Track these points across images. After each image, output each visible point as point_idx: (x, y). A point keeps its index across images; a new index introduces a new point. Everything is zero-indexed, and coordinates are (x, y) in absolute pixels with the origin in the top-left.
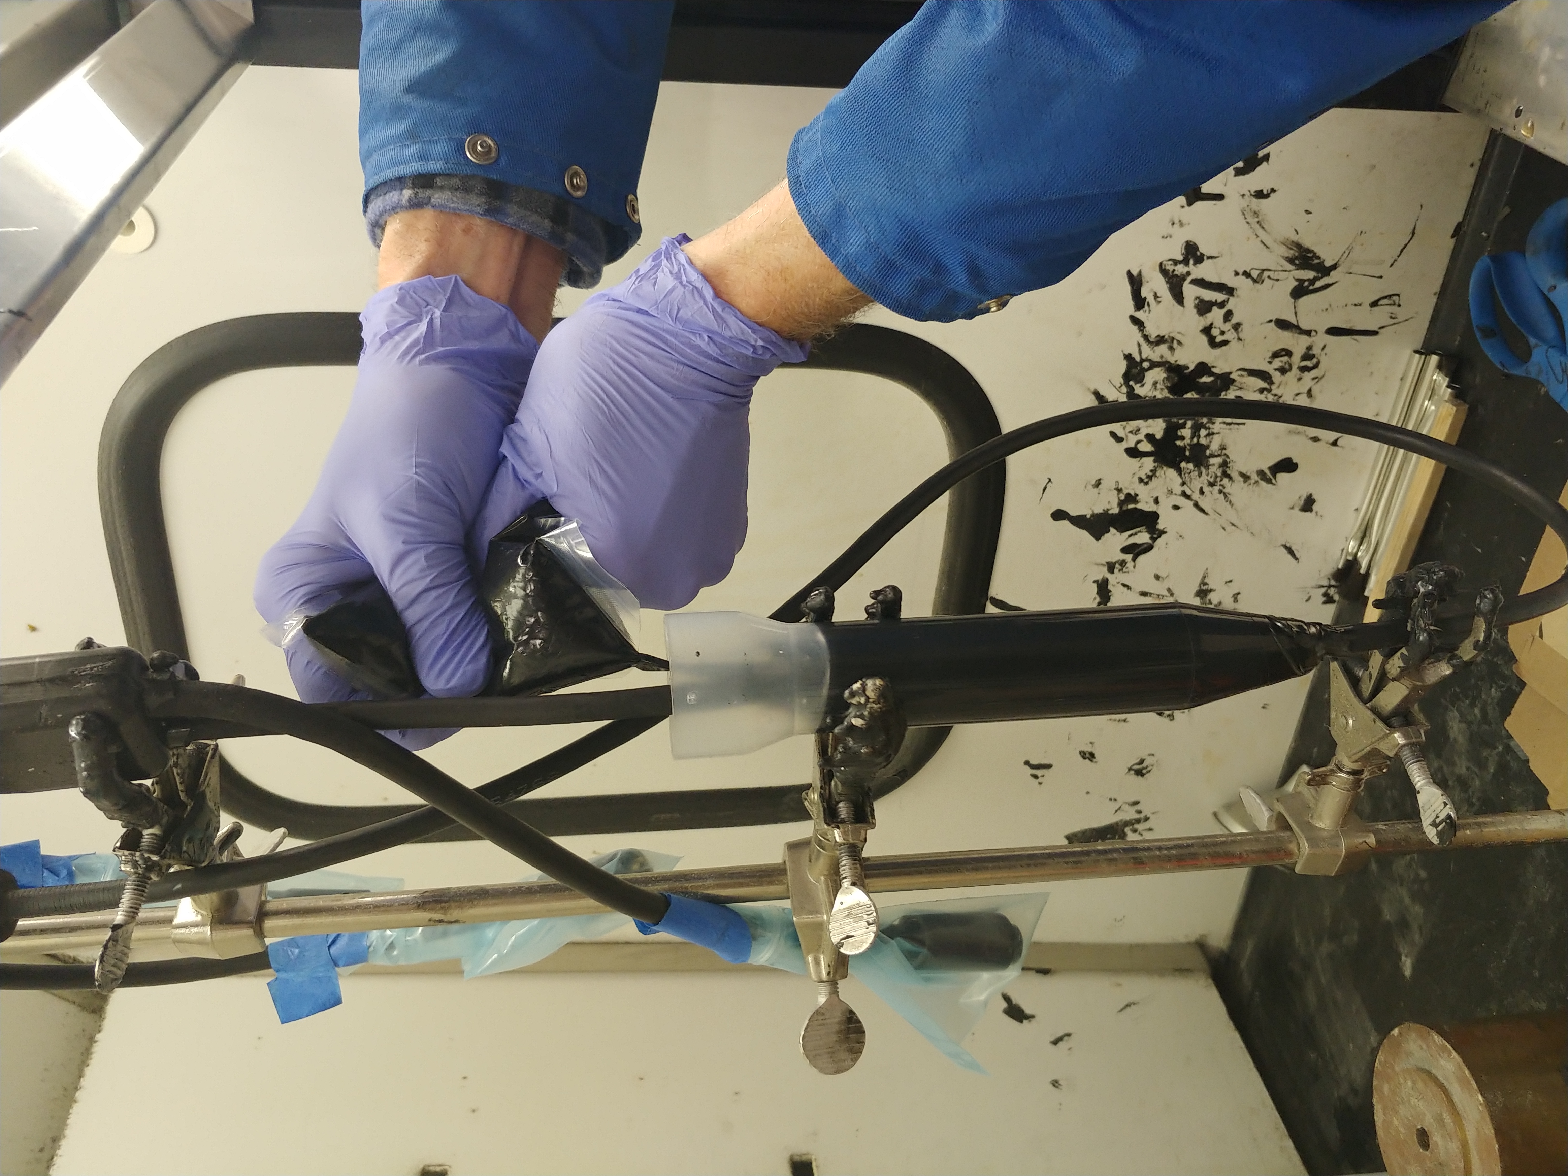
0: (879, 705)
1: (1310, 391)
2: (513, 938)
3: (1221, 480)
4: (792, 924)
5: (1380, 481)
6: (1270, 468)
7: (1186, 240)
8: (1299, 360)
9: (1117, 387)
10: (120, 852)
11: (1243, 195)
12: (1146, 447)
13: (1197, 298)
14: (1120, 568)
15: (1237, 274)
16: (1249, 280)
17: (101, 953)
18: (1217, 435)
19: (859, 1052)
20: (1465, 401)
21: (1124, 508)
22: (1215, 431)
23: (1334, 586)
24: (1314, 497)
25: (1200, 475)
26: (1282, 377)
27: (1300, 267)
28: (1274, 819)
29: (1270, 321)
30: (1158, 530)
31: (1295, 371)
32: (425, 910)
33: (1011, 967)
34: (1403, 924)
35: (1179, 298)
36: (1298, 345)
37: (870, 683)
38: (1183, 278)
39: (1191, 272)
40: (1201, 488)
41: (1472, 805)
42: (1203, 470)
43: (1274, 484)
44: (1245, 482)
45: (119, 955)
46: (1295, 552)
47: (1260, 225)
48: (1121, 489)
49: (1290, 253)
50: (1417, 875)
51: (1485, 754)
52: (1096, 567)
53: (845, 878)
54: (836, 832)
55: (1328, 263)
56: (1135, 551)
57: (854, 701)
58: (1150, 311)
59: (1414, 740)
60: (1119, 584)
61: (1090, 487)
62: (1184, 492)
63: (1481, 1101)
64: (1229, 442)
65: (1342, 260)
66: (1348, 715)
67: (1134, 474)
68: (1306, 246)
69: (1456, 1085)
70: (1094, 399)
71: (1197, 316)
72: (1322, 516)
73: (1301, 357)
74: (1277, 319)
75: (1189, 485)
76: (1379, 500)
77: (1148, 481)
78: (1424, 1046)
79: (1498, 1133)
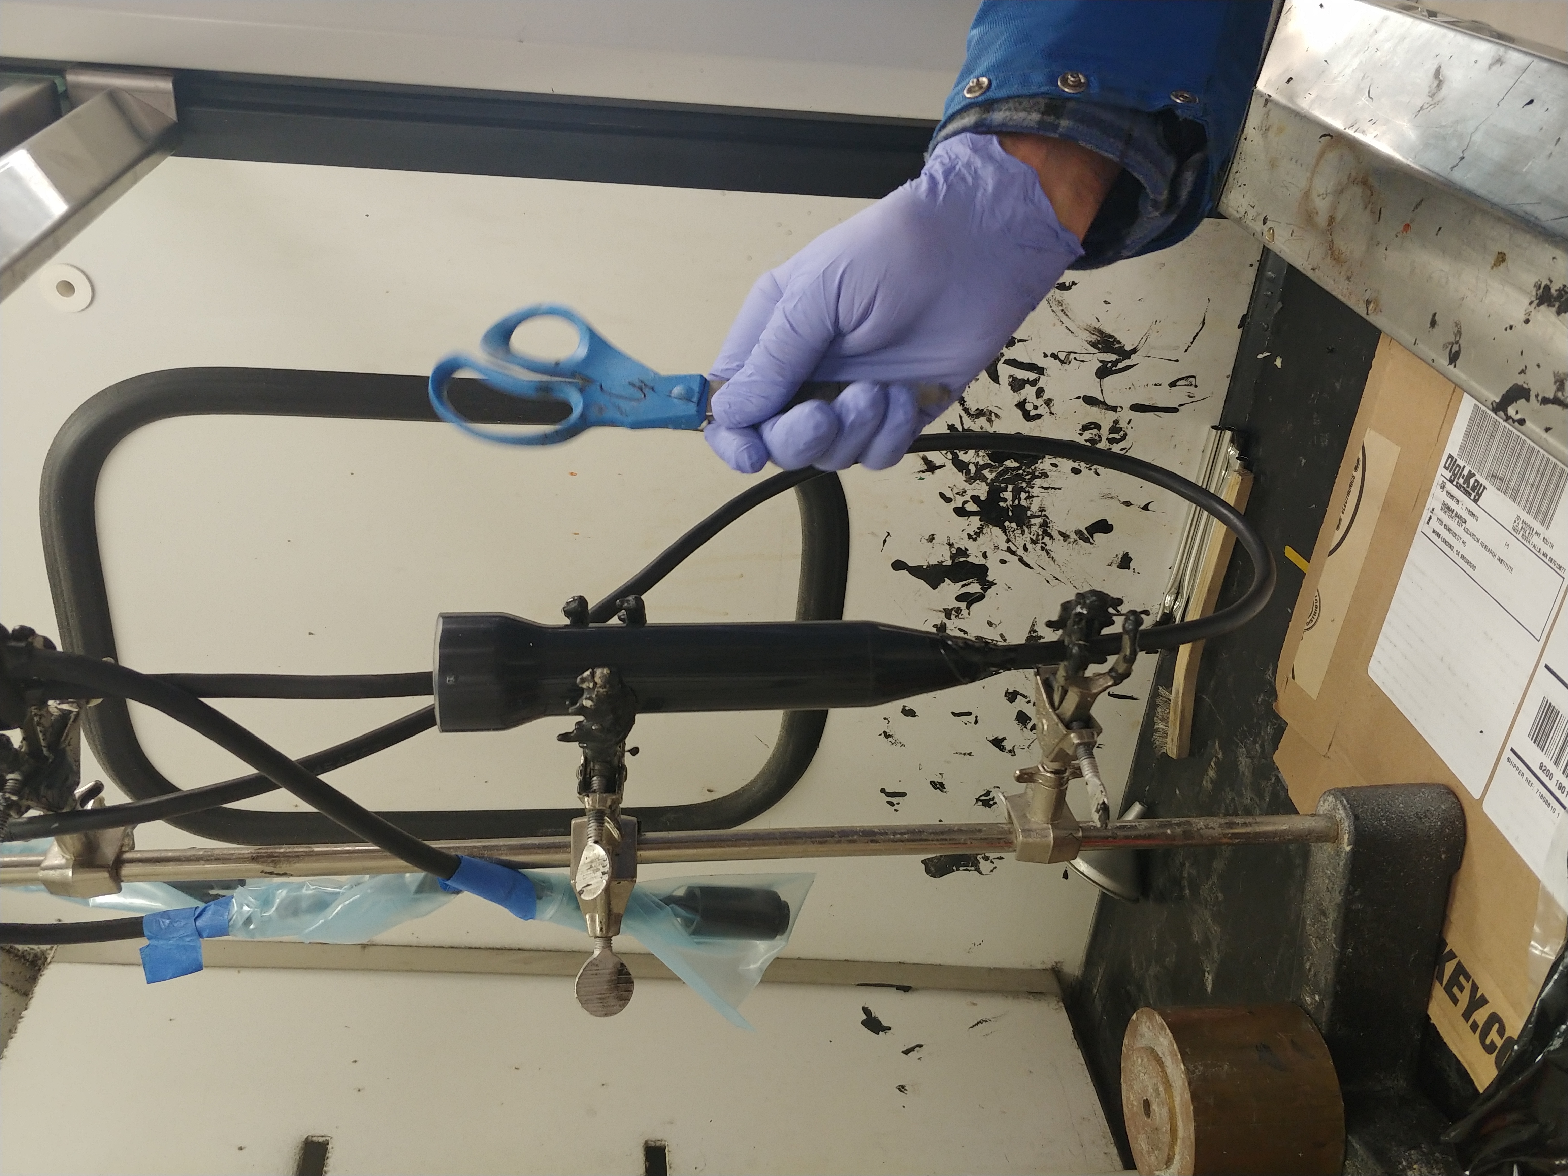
0: (604, 689)
3: (1043, 538)
5: (1187, 541)
6: (1086, 529)
8: (1108, 433)
12: (971, 507)
13: (1010, 376)
14: (957, 614)
15: (1045, 356)
16: (1057, 361)
18: (1037, 499)
20: (1251, 471)
21: (956, 561)
22: (1034, 495)
24: (1130, 555)
25: (1023, 533)
27: (1103, 350)
29: (1079, 398)
30: (988, 581)
31: (1103, 443)
32: (259, 863)
33: (779, 937)
34: (1207, 944)
35: (994, 376)
36: (1106, 419)
37: (598, 671)
39: (1005, 353)
40: (1025, 545)
42: (1025, 528)
43: (1093, 544)
44: (1065, 541)
47: (1065, 313)
48: (953, 544)
49: (1093, 338)
52: (933, 612)
53: (591, 837)
54: (587, 800)
55: (1128, 348)
56: (969, 599)
57: (584, 686)
59: (1086, 740)
60: (957, 629)
61: (924, 541)
62: (1009, 548)
63: (1183, 1069)
64: (1046, 504)
65: (1141, 345)
66: (1044, 721)
67: (963, 531)
68: (1107, 332)
69: (1169, 1058)
70: (923, 463)
71: (1012, 391)
72: (1139, 573)
73: (1109, 430)
74: (1085, 396)
75: (1014, 542)
76: (1188, 558)
77: (976, 538)
78: (1151, 1027)
79: (1194, 1097)
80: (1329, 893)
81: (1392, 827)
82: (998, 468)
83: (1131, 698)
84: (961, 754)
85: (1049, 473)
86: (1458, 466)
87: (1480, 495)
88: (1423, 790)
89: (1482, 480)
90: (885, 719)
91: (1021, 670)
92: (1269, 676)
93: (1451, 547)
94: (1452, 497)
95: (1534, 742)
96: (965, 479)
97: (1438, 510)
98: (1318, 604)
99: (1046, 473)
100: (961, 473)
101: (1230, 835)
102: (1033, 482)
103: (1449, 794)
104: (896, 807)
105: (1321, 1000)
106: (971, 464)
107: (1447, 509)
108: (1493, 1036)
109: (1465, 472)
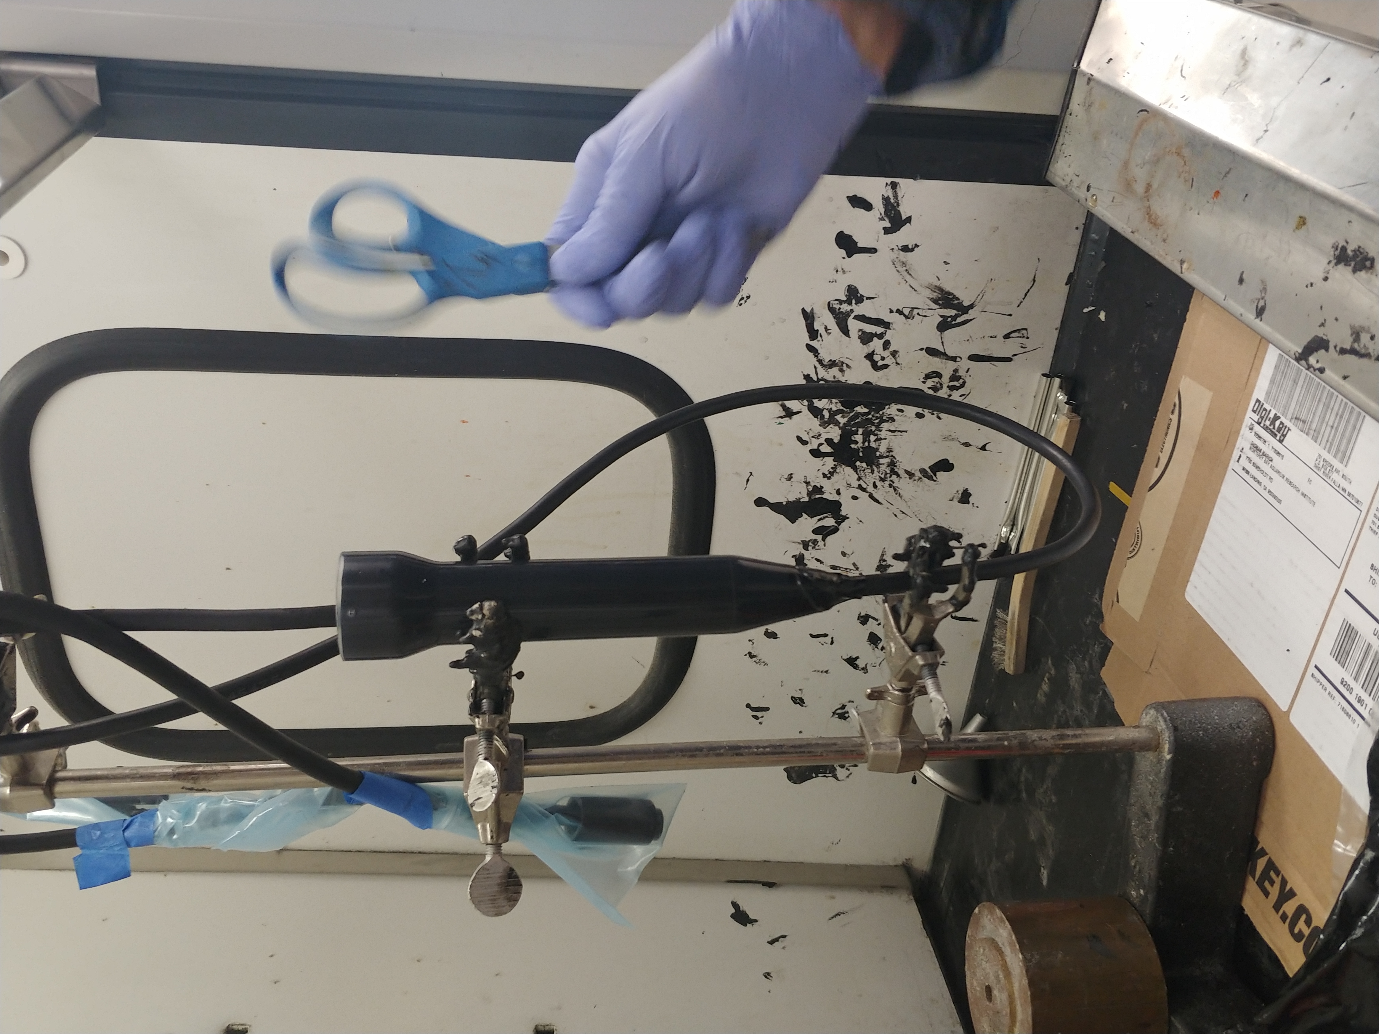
0: (492, 621)
3: (890, 477)
5: (1022, 478)
6: (930, 467)
7: (848, 284)
8: (948, 381)
11: (893, 249)
12: (826, 449)
13: (860, 330)
14: (813, 546)
15: (891, 311)
16: (902, 316)
18: (884, 441)
20: (1079, 415)
21: (812, 498)
22: (882, 437)
24: (970, 491)
25: (872, 472)
27: (943, 306)
29: (922, 349)
30: (842, 516)
31: (944, 390)
32: (179, 779)
33: (653, 841)
34: (1042, 841)
35: (845, 331)
36: (947, 369)
37: (487, 605)
38: (847, 314)
39: (854, 310)
40: (874, 482)
42: (874, 467)
43: (935, 481)
44: (910, 478)
47: (908, 272)
48: (809, 482)
49: (934, 295)
52: (792, 544)
53: (479, 755)
54: (477, 720)
56: (825, 532)
57: (476, 618)
58: (822, 340)
59: (930, 661)
60: (814, 559)
62: (860, 485)
63: (1021, 958)
64: (894, 446)
65: (977, 301)
66: (892, 644)
67: (819, 470)
68: (947, 290)
69: (1008, 948)
70: (782, 410)
71: (861, 344)
72: (977, 507)
73: (950, 378)
74: (927, 348)
75: (864, 480)
76: (1022, 494)
77: (830, 477)
78: (992, 920)
80: (1151, 797)
81: (1208, 737)
82: (849, 413)
83: (972, 620)
84: (819, 671)
85: (895, 418)
86: (1265, 410)
87: (1284, 436)
88: (1236, 703)
89: (1287, 423)
90: (750, 640)
91: (872, 596)
92: (1096, 599)
93: (1259, 483)
94: (1260, 437)
95: (1336, 660)
96: (819, 423)
97: (1247, 449)
98: (1140, 535)
99: (893, 418)
100: (816, 419)
101: (1061, 746)
102: (880, 426)
103: (1259, 706)
104: (760, 720)
105: (1145, 893)
106: (825, 410)
107: (1255, 448)
108: (1301, 925)
109: (1272, 415)
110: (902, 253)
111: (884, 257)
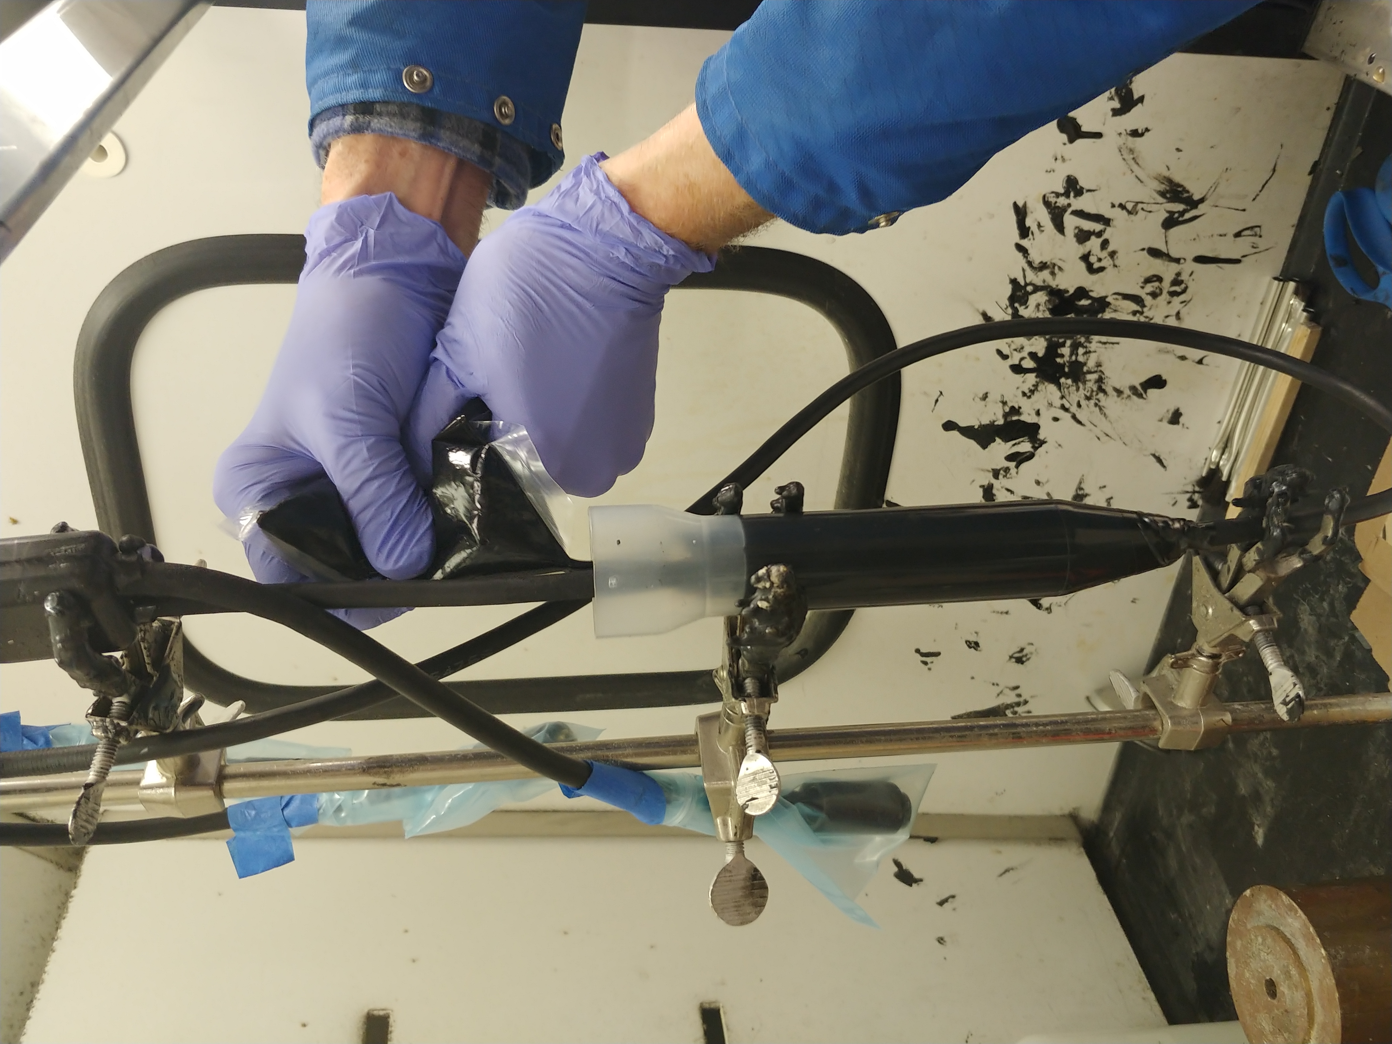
0: (782, 590)
1: (1178, 314)
2: (450, 801)
3: (1097, 394)
4: (703, 790)
5: (1241, 396)
6: (1142, 384)
7: (1067, 174)
8: (1169, 285)
9: (1003, 309)
10: (92, 719)
11: (1120, 134)
13: (1076, 228)
14: (1004, 474)
15: (1113, 206)
16: (1124, 211)
17: (73, 809)
18: (1094, 354)
19: (763, 906)
20: (1318, 323)
21: (1009, 419)
22: (1092, 350)
23: (1197, 492)
24: (1181, 410)
25: (1078, 389)
26: (1154, 301)
27: (1171, 200)
28: (1140, 700)
29: (1143, 249)
30: (1039, 440)
31: (1165, 296)
32: (369, 774)
33: (900, 831)
34: (1256, 797)
35: (1060, 227)
37: (774, 569)
38: (1064, 209)
39: (1072, 204)
40: (1079, 402)
41: (1320, 690)
42: (1080, 385)
43: (1145, 399)
44: (1118, 396)
45: (90, 811)
46: (1164, 461)
47: (1136, 161)
48: (1006, 402)
49: (1162, 187)
50: (1270, 753)
51: (1332, 644)
52: (982, 473)
53: (751, 746)
54: (743, 705)
55: (1196, 197)
56: (1018, 459)
57: (760, 586)
58: (1034, 239)
60: (1004, 489)
61: (977, 400)
62: (1063, 405)
63: (1324, 955)
64: (1104, 359)
65: (1209, 194)
67: (1018, 388)
68: (1176, 181)
69: (1301, 940)
70: (982, 319)
71: (1077, 244)
72: (1187, 428)
73: (1171, 283)
74: (1149, 248)
75: (1068, 399)
76: (1240, 413)
77: (1030, 395)
78: (1273, 905)
79: (1340, 984)
84: (998, 612)
102: (1090, 338)
104: (930, 666)
110: (1130, 138)
111: (1111, 142)
